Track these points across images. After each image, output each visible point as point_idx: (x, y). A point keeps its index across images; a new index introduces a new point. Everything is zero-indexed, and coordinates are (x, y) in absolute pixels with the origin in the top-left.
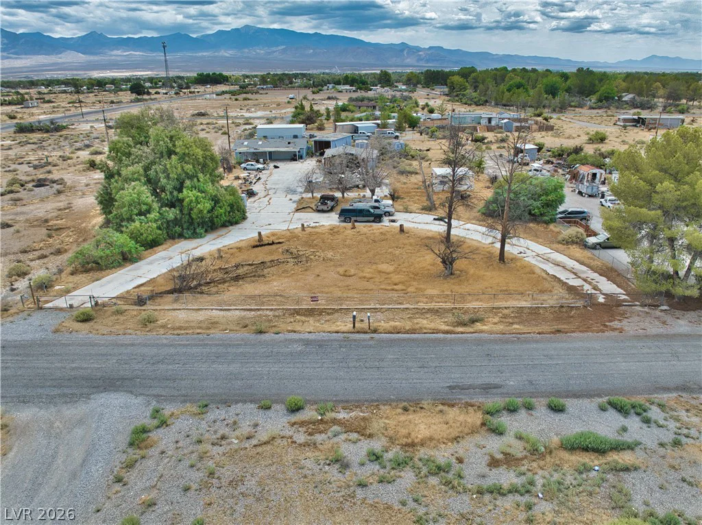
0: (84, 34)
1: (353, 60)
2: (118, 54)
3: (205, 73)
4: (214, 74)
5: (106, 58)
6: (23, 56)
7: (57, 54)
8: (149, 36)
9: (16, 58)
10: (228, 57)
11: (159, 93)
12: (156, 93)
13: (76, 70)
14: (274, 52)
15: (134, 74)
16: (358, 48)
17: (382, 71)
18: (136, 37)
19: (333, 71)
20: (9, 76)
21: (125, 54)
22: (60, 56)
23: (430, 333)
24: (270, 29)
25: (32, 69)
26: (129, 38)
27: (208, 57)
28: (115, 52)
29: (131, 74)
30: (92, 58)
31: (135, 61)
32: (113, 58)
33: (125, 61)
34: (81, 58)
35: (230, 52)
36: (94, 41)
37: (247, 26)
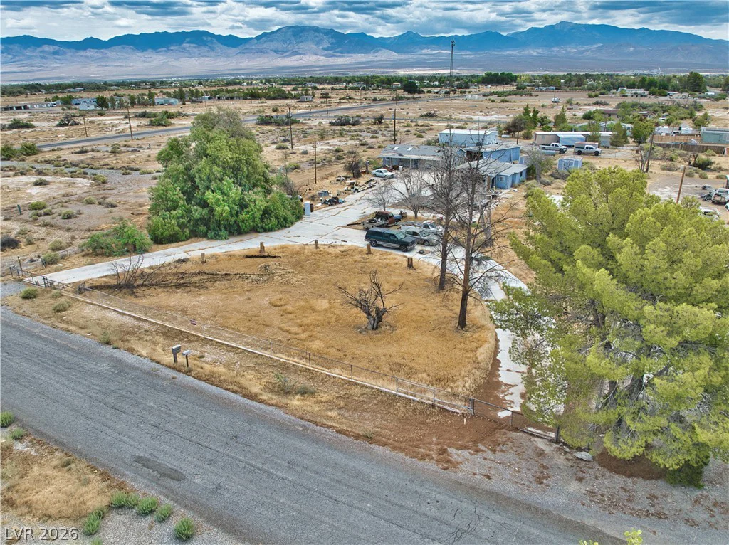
0: (401, 33)
1: (683, 60)
2: (427, 52)
3: (493, 73)
4: (503, 73)
5: (415, 57)
6: (346, 55)
7: (374, 52)
8: (460, 35)
9: (339, 56)
10: (535, 56)
11: (431, 92)
12: (428, 92)
13: (386, 68)
14: (587, 51)
15: (437, 72)
16: (693, 45)
17: (691, 73)
18: (447, 35)
19: (654, 72)
20: (330, 73)
21: (434, 52)
22: (376, 54)
23: (233, 392)
24: (589, 25)
25: (348, 67)
26: (441, 37)
27: (515, 56)
28: (425, 51)
29: (434, 72)
30: (403, 56)
31: (441, 59)
32: (422, 56)
33: (432, 59)
34: (395, 56)
35: (540, 50)
36: (409, 41)
37: (563, 23)
